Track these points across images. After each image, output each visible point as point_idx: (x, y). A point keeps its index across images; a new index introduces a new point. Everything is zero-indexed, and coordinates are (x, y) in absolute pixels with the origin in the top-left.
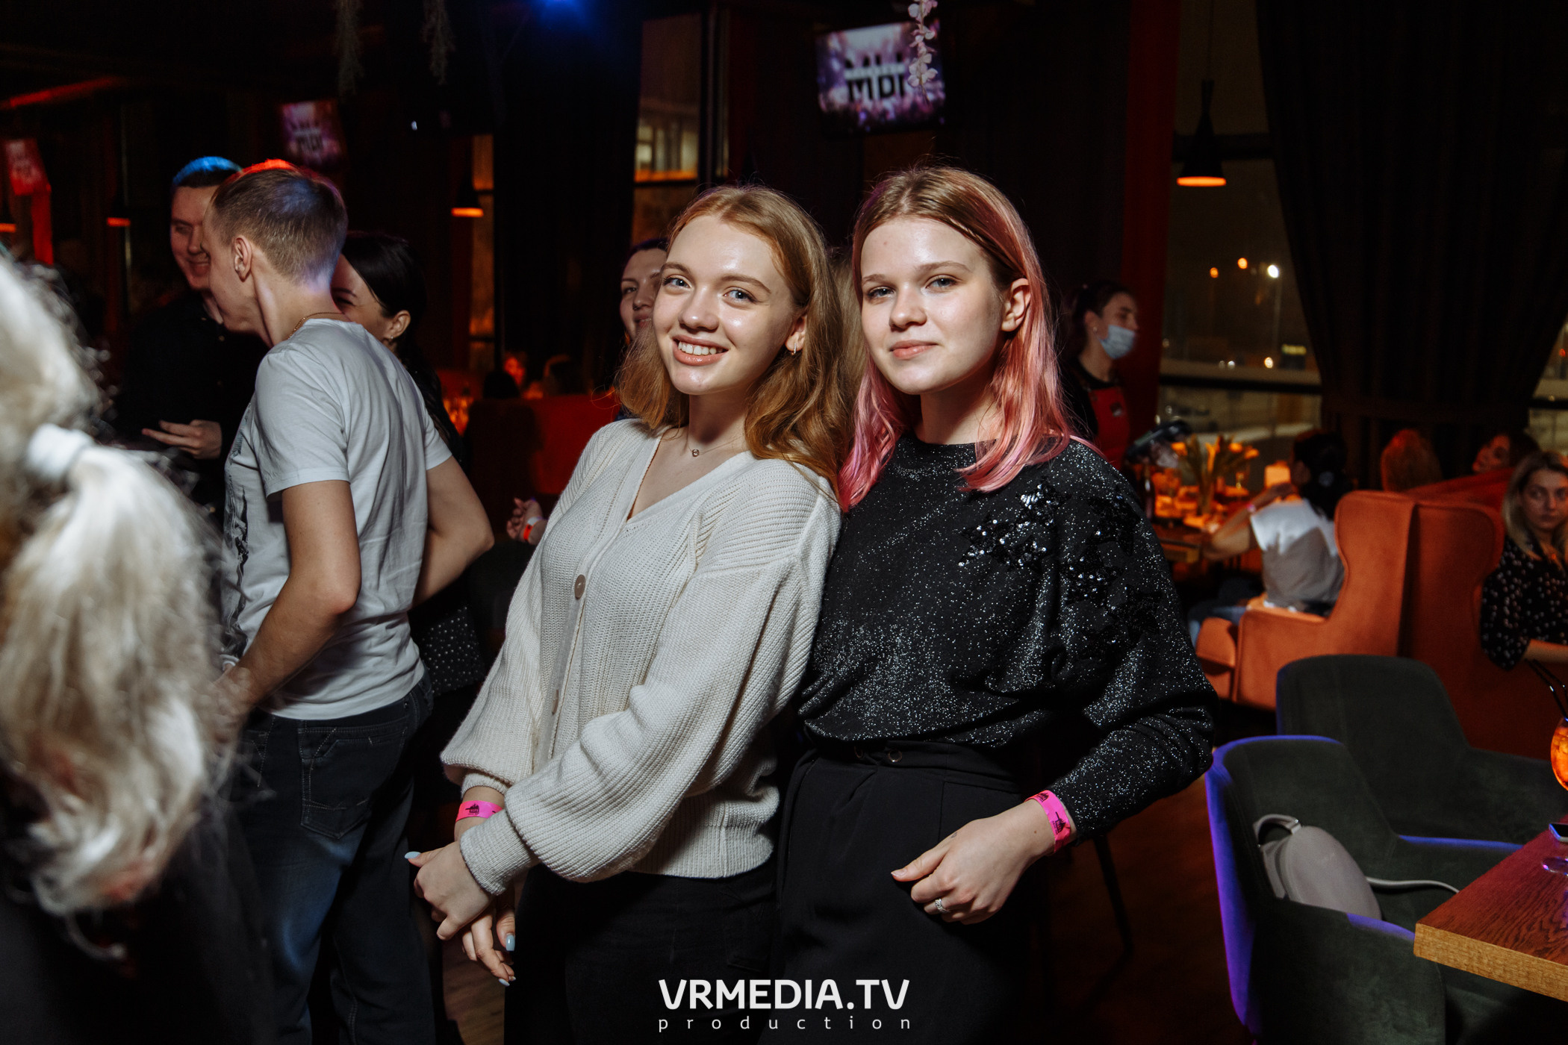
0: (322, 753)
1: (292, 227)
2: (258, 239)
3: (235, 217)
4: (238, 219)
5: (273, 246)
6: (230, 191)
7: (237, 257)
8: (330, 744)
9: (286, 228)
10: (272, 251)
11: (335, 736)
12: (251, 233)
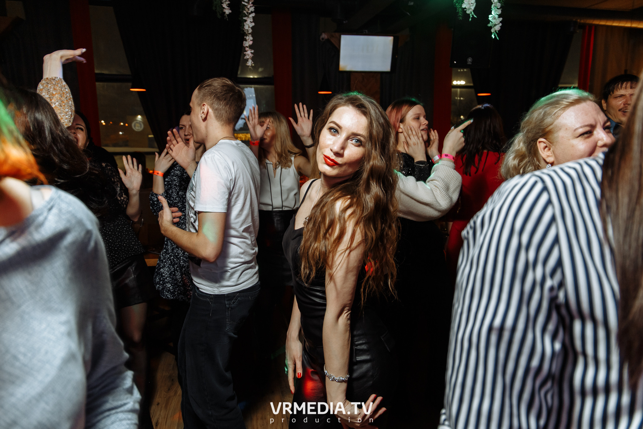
0: (234, 303)
1: (225, 104)
2: (211, 105)
3: (204, 95)
4: (205, 96)
5: (216, 109)
6: (205, 85)
7: (202, 111)
8: (236, 299)
9: (223, 103)
10: (215, 111)
11: (238, 297)
12: (209, 103)
